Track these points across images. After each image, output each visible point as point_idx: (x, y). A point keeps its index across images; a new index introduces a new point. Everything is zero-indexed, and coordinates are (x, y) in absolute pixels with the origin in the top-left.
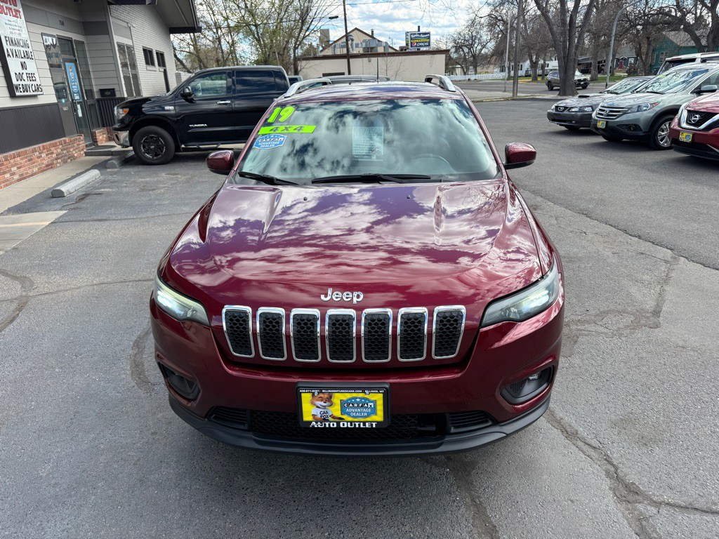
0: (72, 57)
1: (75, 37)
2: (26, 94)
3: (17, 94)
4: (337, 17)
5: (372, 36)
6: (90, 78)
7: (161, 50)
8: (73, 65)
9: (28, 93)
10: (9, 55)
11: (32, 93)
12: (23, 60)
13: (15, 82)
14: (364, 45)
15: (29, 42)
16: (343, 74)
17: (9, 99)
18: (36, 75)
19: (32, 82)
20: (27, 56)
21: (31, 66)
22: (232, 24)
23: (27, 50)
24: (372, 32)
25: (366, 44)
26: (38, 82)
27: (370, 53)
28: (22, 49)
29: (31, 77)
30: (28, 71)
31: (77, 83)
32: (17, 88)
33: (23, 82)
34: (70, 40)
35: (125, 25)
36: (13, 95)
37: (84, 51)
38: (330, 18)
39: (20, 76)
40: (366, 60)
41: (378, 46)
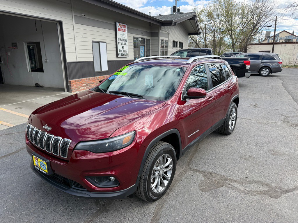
0: (144, 45)
1: (146, 37)
2: (122, 56)
3: (119, 56)
4: (271, 26)
5: (293, 34)
6: (149, 52)
7: (181, 41)
8: (143, 47)
9: (123, 56)
10: (118, 44)
11: (124, 56)
12: (123, 46)
13: (119, 52)
14: (285, 39)
15: (127, 40)
16: (269, 52)
17: (116, 58)
18: (127, 51)
19: (125, 53)
20: (125, 44)
21: (126, 47)
22: (221, 31)
23: (126, 42)
24: (293, 32)
25: (286, 38)
26: (127, 53)
27: (288, 42)
28: (124, 42)
29: (125, 51)
30: (125, 49)
31: (144, 53)
32: (119, 54)
33: (122, 53)
34: (144, 39)
35: (167, 33)
36: (117, 57)
37: (149, 42)
38: (267, 27)
39: (121, 51)
40: (283, 45)
41: (293, 38)
